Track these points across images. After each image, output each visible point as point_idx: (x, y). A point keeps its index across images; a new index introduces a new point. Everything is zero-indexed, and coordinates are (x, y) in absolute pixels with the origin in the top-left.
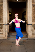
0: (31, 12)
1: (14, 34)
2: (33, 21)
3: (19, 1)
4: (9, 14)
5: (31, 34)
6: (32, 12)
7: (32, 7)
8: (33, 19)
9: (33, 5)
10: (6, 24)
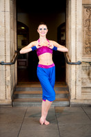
0: (80, 27)
1: (30, 90)
2: (84, 54)
5: (79, 90)
6: (84, 26)
7: (83, 12)
8: (86, 48)
9: (84, 7)
10: (8, 61)
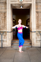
3: (23, 8)
4: (13, 21)
6: (36, 19)
8: (37, 27)
